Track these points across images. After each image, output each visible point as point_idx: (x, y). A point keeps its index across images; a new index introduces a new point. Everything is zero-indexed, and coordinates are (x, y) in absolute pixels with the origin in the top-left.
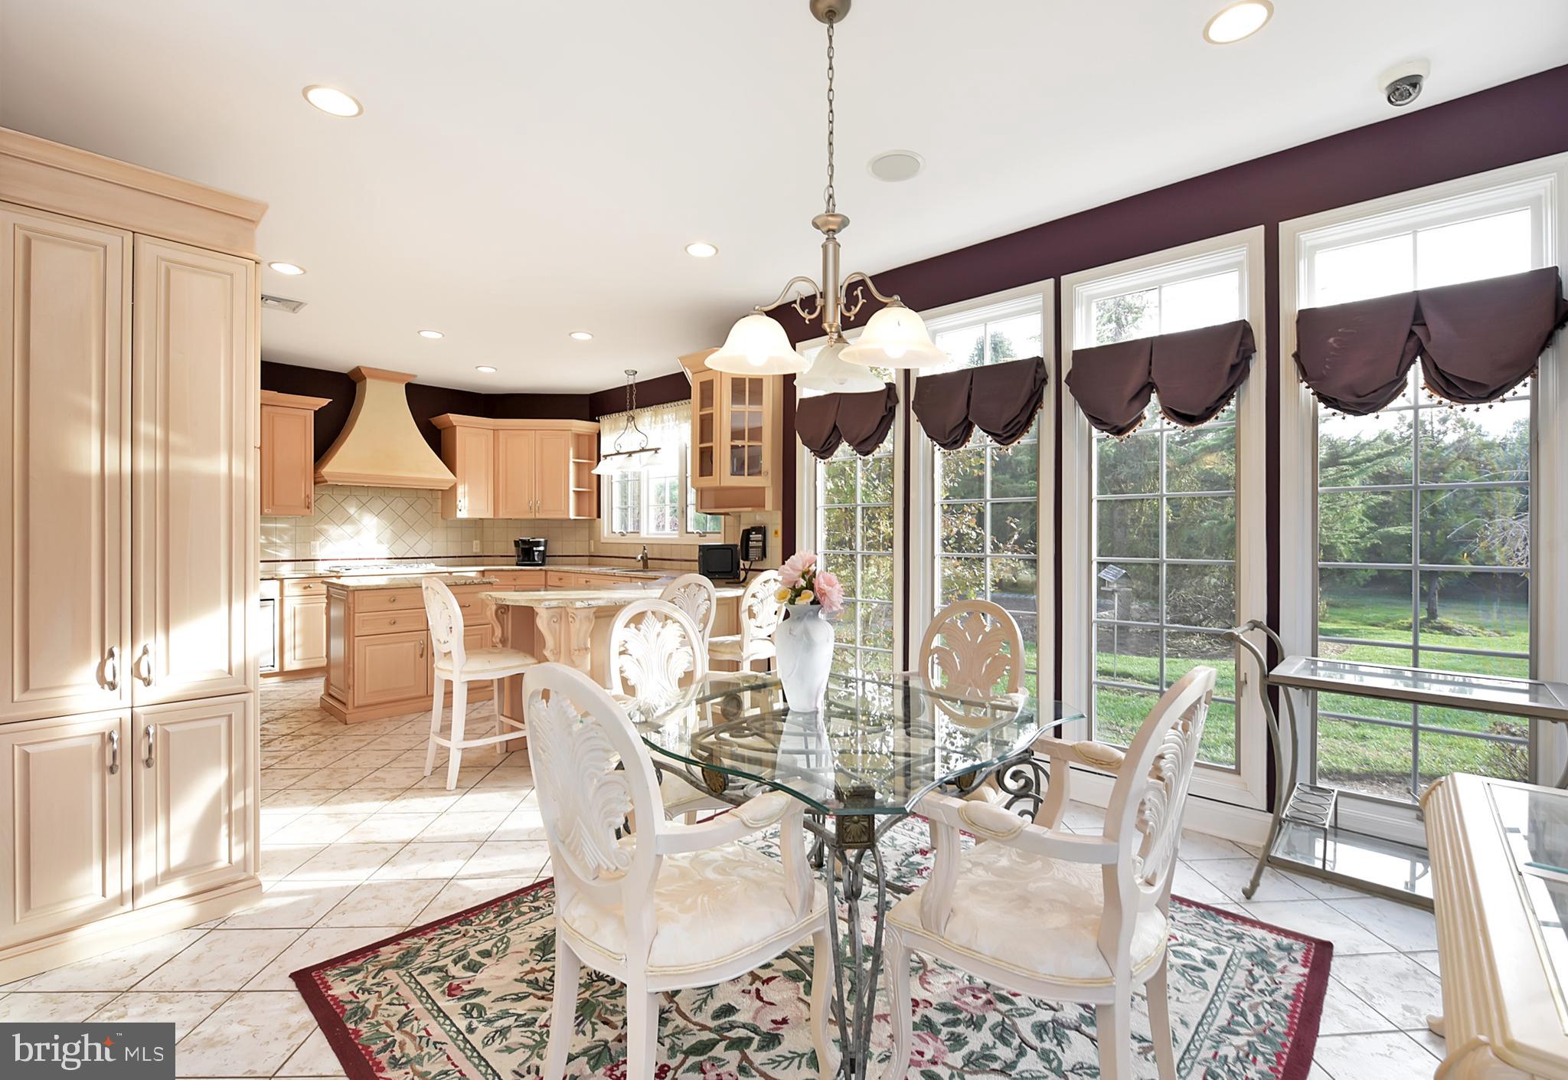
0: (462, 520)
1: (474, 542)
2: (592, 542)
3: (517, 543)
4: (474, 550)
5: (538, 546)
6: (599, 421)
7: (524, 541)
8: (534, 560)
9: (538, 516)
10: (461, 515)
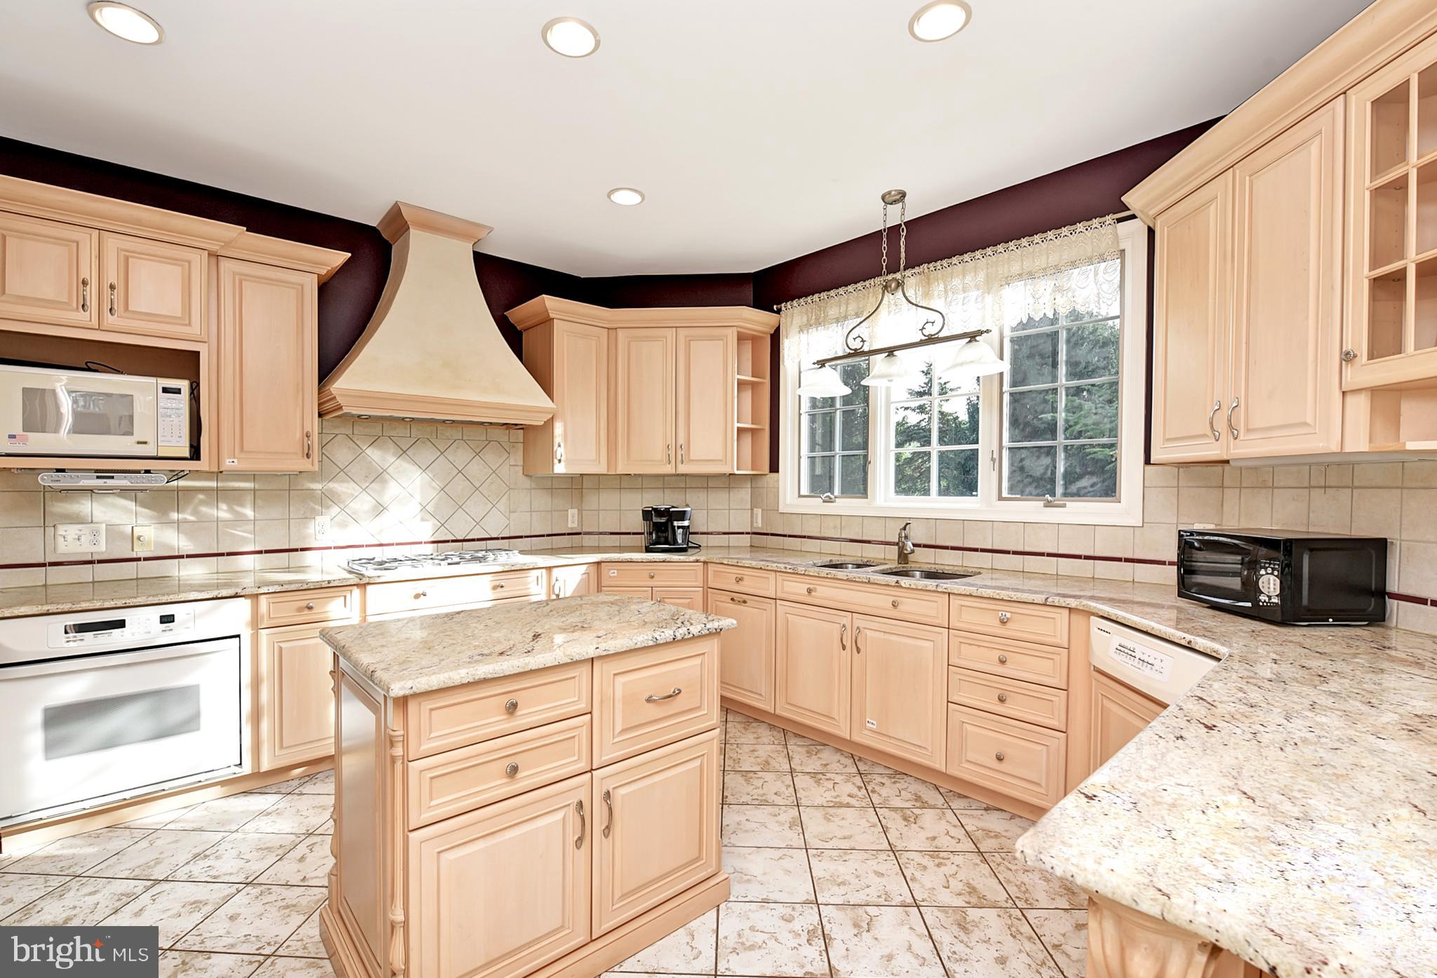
0: (561, 477)
1: (570, 511)
2: (758, 512)
3: (647, 515)
4: (570, 525)
5: (683, 520)
6: (779, 311)
7: (659, 512)
8: (675, 542)
9: (683, 469)
10: (559, 469)
